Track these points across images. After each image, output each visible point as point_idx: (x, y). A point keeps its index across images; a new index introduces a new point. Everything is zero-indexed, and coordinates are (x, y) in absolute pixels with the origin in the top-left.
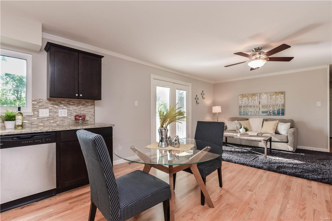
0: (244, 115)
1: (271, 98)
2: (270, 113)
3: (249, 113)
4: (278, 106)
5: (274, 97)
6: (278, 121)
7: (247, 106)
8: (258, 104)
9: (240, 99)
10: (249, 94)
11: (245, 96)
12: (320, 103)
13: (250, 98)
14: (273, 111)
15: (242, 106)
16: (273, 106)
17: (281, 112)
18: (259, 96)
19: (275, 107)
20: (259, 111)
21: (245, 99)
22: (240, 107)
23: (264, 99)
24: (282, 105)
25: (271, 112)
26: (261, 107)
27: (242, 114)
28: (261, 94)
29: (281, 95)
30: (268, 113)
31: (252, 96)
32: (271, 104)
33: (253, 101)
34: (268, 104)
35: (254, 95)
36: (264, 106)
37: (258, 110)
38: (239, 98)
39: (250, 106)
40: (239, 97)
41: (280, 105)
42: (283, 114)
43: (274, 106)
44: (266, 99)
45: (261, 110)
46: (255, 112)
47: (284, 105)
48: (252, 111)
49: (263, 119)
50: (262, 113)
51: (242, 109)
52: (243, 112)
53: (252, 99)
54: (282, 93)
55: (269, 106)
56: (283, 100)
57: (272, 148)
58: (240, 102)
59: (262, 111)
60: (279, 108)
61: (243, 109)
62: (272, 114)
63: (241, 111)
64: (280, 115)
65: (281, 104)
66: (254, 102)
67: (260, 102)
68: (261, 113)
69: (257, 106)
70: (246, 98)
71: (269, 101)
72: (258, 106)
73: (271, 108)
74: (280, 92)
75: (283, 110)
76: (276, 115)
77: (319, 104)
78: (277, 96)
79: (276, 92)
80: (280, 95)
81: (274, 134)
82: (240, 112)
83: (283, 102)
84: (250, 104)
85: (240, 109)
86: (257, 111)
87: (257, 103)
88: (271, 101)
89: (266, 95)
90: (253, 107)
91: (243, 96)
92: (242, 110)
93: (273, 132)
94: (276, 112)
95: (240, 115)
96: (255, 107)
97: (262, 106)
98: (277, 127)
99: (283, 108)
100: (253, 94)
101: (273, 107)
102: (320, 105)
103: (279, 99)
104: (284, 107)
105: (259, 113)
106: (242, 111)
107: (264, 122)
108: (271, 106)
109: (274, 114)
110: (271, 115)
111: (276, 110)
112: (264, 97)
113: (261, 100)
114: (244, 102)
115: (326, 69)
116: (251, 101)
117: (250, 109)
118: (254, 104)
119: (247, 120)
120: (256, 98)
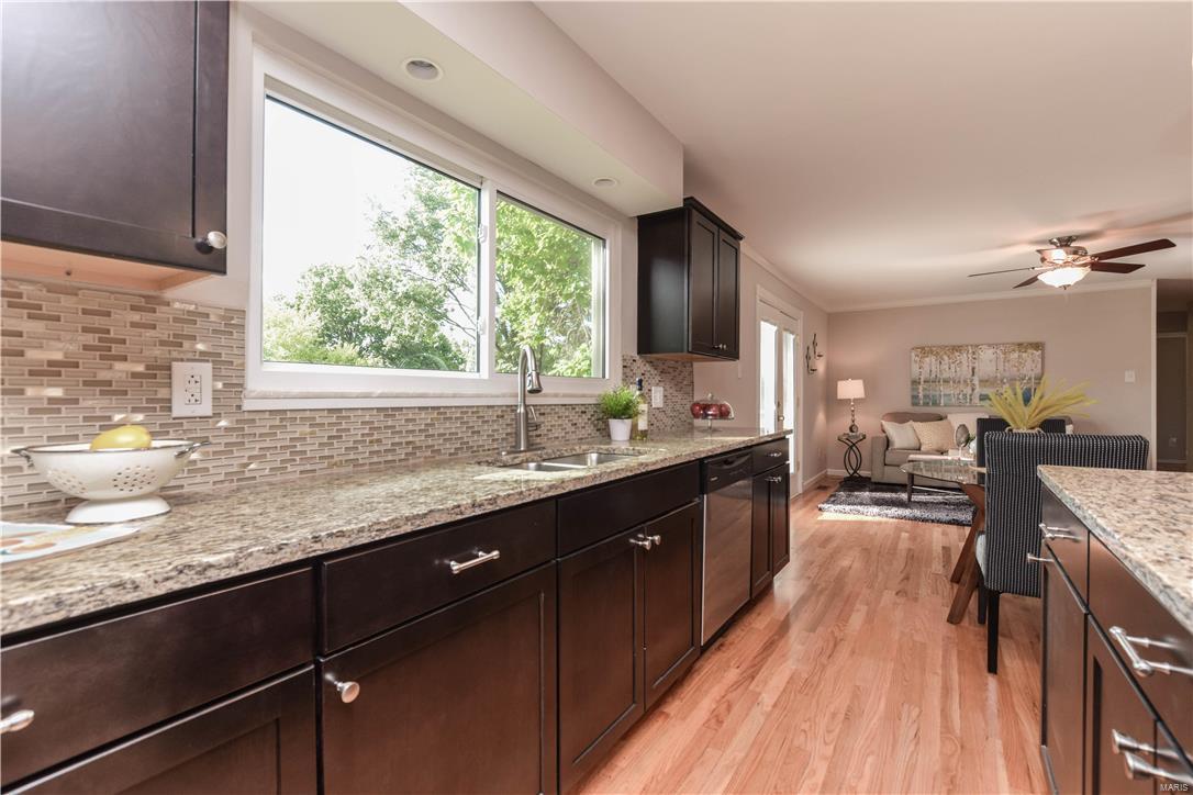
0: (926, 404)
1: (1005, 358)
3: (942, 401)
4: (1025, 381)
5: (1015, 355)
7: (936, 381)
8: (969, 376)
9: (916, 362)
10: (943, 347)
11: (932, 352)
12: (1132, 373)
13: (946, 358)
15: (922, 380)
16: (1011, 380)
18: (974, 353)
19: (1019, 383)
20: (971, 395)
21: (930, 361)
22: (915, 383)
23: (987, 361)
24: (1035, 379)
26: (976, 382)
27: (921, 402)
28: (977, 346)
29: (1035, 352)
31: (953, 353)
32: (1007, 374)
33: (953, 366)
34: (998, 375)
35: (957, 349)
36: (988, 381)
37: (970, 392)
38: (910, 357)
39: (946, 381)
40: (913, 354)
41: (1030, 379)
43: (1016, 380)
44: (991, 361)
45: (978, 390)
46: (961, 396)
47: (1039, 378)
48: (950, 395)
50: (981, 400)
51: (921, 387)
52: (924, 396)
53: (951, 361)
54: (1037, 346)
55: (1002, 381)
56: (1039, 366)
58: (915, 368)
59: (981, 395)
60: (1028, 386)
61: (924, 389)
63: (915, 393)
65: (1032, 376)
66: (958, 369)
67: (973, 369)
68: (976, 401)
69: (965, 381)
70: (933, 358)
71: (1001, 368)
72: (969, 381)
73: (1007, 387)
74: (1031, 344)
77: (1130, 377)
78: (1024, 355)
80: (1029, 351)
82: (915, 397)
83: (1038, 370)
84: (945, 375)
85: (913, 389)
86: (965, 395)
87: (965, 372)
88: (1006, 368)
89: (992, 350)
90: (954, 382)
91: (925, 351)
92: (920, 391)
95: (915, 404)
96: (959, 382)
97: (981, 381)
100: (953, 348)
101: (1011, 384)
102: (1133, 380)
103: (1029, 361)
105: (971, 400)
106: (921, 395)
108: (1005, 380)
112: (987, 355)
113: (976, 365)
114: (926, 368)
115: (1149, 289)
116: (947, 367)
117: (943, 389)
118: (959, 374)
119: (940, 418)
120: (964, 357)
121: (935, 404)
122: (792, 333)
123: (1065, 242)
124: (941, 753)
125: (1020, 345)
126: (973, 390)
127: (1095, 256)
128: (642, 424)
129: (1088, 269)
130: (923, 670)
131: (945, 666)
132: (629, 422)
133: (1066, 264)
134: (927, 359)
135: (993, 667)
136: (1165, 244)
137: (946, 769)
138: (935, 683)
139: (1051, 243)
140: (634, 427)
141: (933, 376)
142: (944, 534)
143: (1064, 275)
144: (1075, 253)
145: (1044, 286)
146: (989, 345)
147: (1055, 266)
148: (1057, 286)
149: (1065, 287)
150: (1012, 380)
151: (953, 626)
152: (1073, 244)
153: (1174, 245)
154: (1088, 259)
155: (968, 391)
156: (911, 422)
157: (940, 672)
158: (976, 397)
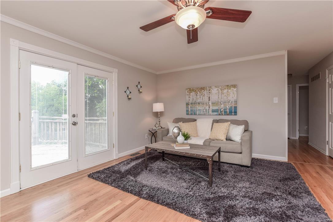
0: (192, 114)
1: (222, 92)
2: (221, 112)
3: (198, 113)
4: (230, 103)
5: (225, 91)
6: (229, 123)
7: (195, 103)
8: (208, 101)
9: (187, 95)
10: (198, 88)
11: (193, 90)
12: (277, 98)
13: (199, 93)
14: (224, 109)
15: (190, 103)
16: (224, 103)
17: (233, 111)
18: (209, 90)
19: (227, 104)
20: (208, 110)
21: (193, 94)
22: (187, 104)
24: (234, 102)
25: (222, 110)
26: (210, 104)
27: (190, 113)
28: (210, 87)
29: (234, 89)
30: (219, 111)
31: (201, 90)
32: (222, 100)
33: (201, 96)
34: (219, 100)
35: (203, 89)
36: (215, 103)
37: (208, 108)
38: (186, 92)
39: (199, 103)
41: (232, 102)
42: (236, 114)
43: (226, 102)
44: (216, 94)
45: (211, 108)
46: (205, 110)
47: (236, 102)
48: (200, 110)
49: (213, 120)
50: (212, 112)
52: (191, 110)
53: (201, 94)
54: (235, 86)
55: (221, 103)
56: (236, 96)
57: (221, 160)
58: (187, 98)
59: (212, 110)
60: (231, 105)
61: (191, 107)
62: (223, 113)
64: (232, 115)
65: (233, 100)
66: (203, 98)
67: (209, 97)
68: (211, 112)
69: (206, 104)
70: (194, 93)
71: (220, 97)
72: (208, 104)
73: (222, 106)
74: (232, 85)
75: (235, 108)
76: (228, 115)
77: (276, 100)
78: (230, 90)
79: (227, 86)
80: (232, 89)
81: (225, 140)
82: (187, 111)
83: (235, 98)
84: (199, 101)
85: (187, 107)
87: (206, 99)
88: (222, 97)
89: (216, 89)
90: (202, 104)
91: (191, 90)
92: (189, 108)
93: (223, 138)
94: (228, 110)
95: (187, 114)
96: (204, 104)
97: (212, 103)
98: (228, 130)
99: (236, 106)
100: (201, 88)
101: (224, 105)
102: (277, 102)
103: (231, 94)
104: (236, 104)
105: (208, 112)
106: (189, 110)
107: (214, 123)
108: (222, 103)
109: (226, 114)
110: (222, 115)
111: (228, 108)
112: (214, 91)
113: (210, 96)
114: (191, 97)
115: (284, 55)
117: (199, 107)
118: (203, 100)
119: (195, 121)
120: (205, 92)
121: (195, 114)
126: (209, 107)
134: (192, 94)
141: (194, 101)
155: (207, 108)
158: (211, 110)
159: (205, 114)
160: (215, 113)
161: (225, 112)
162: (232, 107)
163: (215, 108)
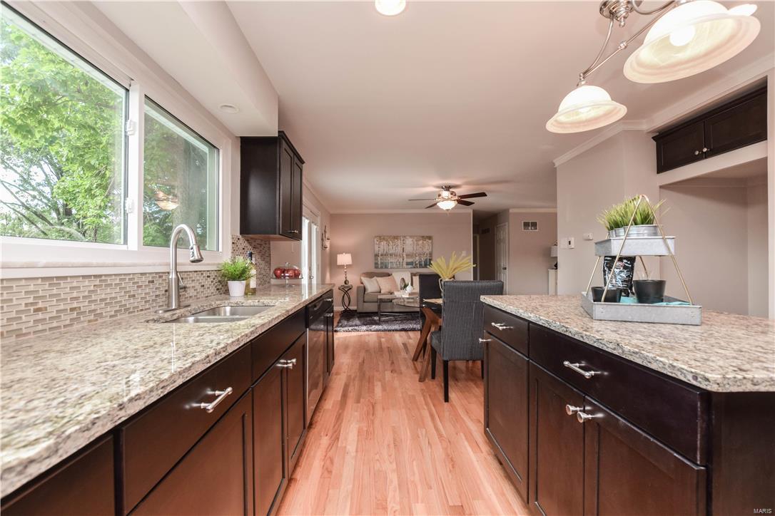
0: (382, 268)
1: (417, 243)
2: (416, 265)
3: (390, 266)
4: (425, 255)
5: (421, 242)
7: (386, 255)
8: (402, 252)
9: (377, 244)
10: (390, 237)
11: (384, 239)
13: (391, 242)
14: (419, 262)
15: (380, 254)
17: (428, 263)
18: (403, 240)
19: (422, 256)
20: (402, 262)
21: (384, 243)
22: (376, 256)
23: (409, 245)
24: (429, 254)
25: (417, 263)
26: (405, 256)
27: (380, 266)
28: (405, 237)
29: (429, 241)
30: (414, 264)
31: (394, 240)
32: (417, 252)
33: (394, 247)
34: (414, 252)
35: (396, 238)
36: (410, 255)
39: (391, 255)
40: (375, 240)
41: (427, 254)
44: (411, 245)
45: (405, 260)
46: (398, 263)
47: (431, 254)
48: (393, 262)
49: (410, 273)
51: (379, 258)
52: (381, 263)
53: (393, 244)
54: (430, 238)
55: (415, 255)
56: (431, 248)
58: (376, 247)
59: (407, 262)
60: (426, 257)
61: (381, 259)
62: (418, 265)
64: (427, 268)
65: (428, 252)
66: (396, 249)
67: (403, 249)
68: (405, 265)
69: (400, 255)
71: (415, 248)
73: (417, 258)
74: (427, 237)
75: (430, 260)
76: (423, 268)
77: (464, 254)
78: (425, 242)
80: (427, 240)
82: (376, 264)
83: (430, 250)
84: (391, 252)
85: (375, 260)
86: (400, 262)
87: (399, 250)
88: (417, 249)
89: (411, 239)
90: (395, 255)
91: (381, 238)
92: (379, 260)
94: (423, 263)
95: (376, 267)
96: (397, 255)
97: (407, 255)
99: (430, 258)
100: (394, 237)
101: (419, 257)
103: (427, 245)
104: (431, 256)
105: (402, 265)
106: (379, 263)
108: (417, 255)
109: (421, 266)
111: (423, 260)
112: (409, 241)
113: (404, 246)
114: (382, 247)
115: (470, 214)
116: (391, 247)
117: (390, 260)
118: (397, 251)
119: (389, 275)
120: (399, 242)
121: (386, 267)
122: (315, 225)
123: (448, 188)
124: (443, 448)
125: (423, 237)
126: (403, 259)
127: (460, 196)
128: (253, 284)
129: (456, 202)
130: (419, 409)
131: (427, 404)
132: (244, 282)
133: (448, 199)
134: (382, 243)
135: (447, 399)
136: (483, 195)
137: (448, 455)
138: (426, 413)
139: (443, 188)
140: (248, 286)
141: (385, 252)
142: (400, 336)
143: (447, 204)
144: (452, 194)
145: (438, 208)
146: (411, 237)
147: (444, 200)
148: (445, 209)
149: (448, 210)
150: (420, 254)
151: (422, 383)
152: (451, 190)
153: (486, 195)
154: (456, 198)
155: (401, 260)
156: (375, 278)
157: (425, 407)
158: (405, 263)
159: (399, 267)
160: (410, 266)
161: (421, 265)
162: (426, 260)
163: (410, 260)
